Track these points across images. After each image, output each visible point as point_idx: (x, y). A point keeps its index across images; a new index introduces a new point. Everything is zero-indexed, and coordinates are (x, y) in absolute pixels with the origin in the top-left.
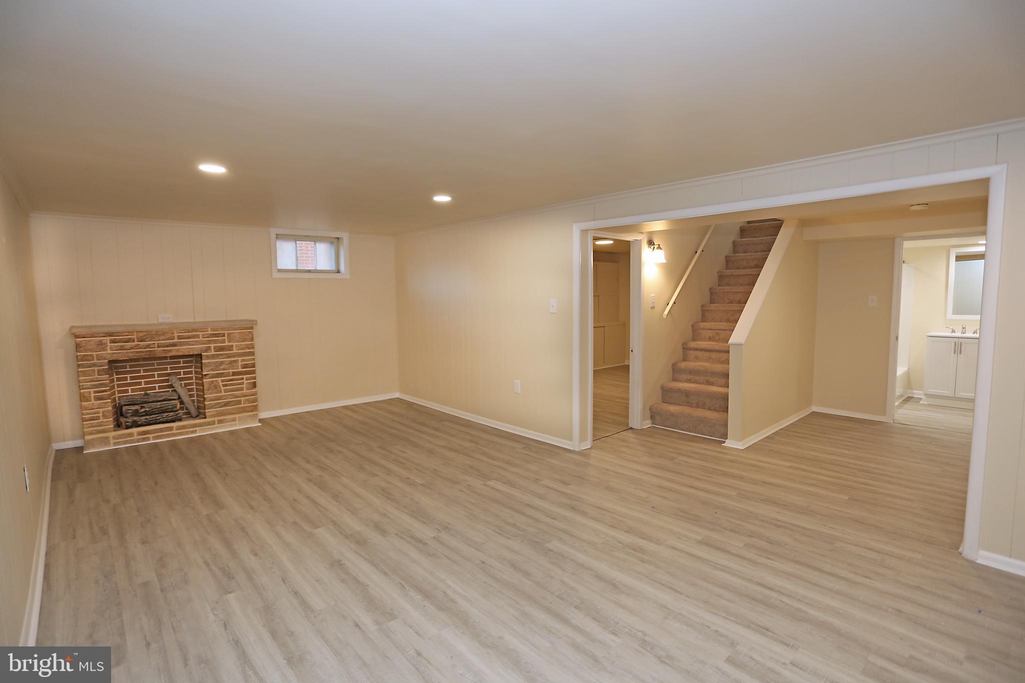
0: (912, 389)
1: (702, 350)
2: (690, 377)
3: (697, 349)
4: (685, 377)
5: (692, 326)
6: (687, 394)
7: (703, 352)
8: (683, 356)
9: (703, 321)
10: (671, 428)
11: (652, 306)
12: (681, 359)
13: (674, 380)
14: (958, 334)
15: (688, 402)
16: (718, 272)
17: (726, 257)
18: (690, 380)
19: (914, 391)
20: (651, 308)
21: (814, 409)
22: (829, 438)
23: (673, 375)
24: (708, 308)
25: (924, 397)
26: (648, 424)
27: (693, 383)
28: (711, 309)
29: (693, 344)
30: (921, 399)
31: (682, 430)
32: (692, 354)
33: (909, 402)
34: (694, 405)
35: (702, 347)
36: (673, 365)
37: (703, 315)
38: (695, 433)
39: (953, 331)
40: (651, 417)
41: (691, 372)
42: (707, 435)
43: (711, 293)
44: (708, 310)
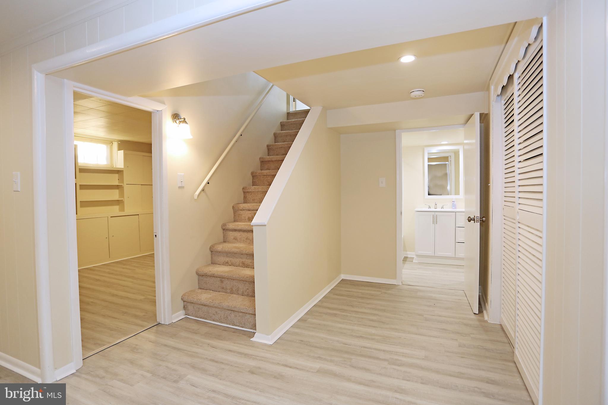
0: (407, 251)
1: (240, 231)
2: (227, 259)
3: (235, 230)
4: (222, 259)
5: (233, 207)
6: (222, 278)
7: (241, 233)
8: (224, 237)
9: (245, 202)
10: (203, 318)
11: (180, 185)
12: (222, 241)
13: (213, 263)
14: (433, 209)
15: (223, 288)
16: (260, 158)
17: (268, 146)
18: (227, 263)
19: (408, 252)
20: (180, 187)
21: (343, 276)
22: (356, 312)
23: (212, 258)
24: (249, 190)
25: (416, 257)
26: (181, 315)
27: (230, 265)
28: (251, 190)
29: (231, 226)
30: (413, 258)
31: (214, 320)
32: (232, 235)
33: (407, 262)
34: (229, 291)
35: (239, 228)
36: (210, 248)
37: (245, 197)
38: (227, 324)
39: (430, 207)
40: (184, 307)
41: (228, 254)
42: (238, 326)
43: (253, 177)
44: (248, 192)
